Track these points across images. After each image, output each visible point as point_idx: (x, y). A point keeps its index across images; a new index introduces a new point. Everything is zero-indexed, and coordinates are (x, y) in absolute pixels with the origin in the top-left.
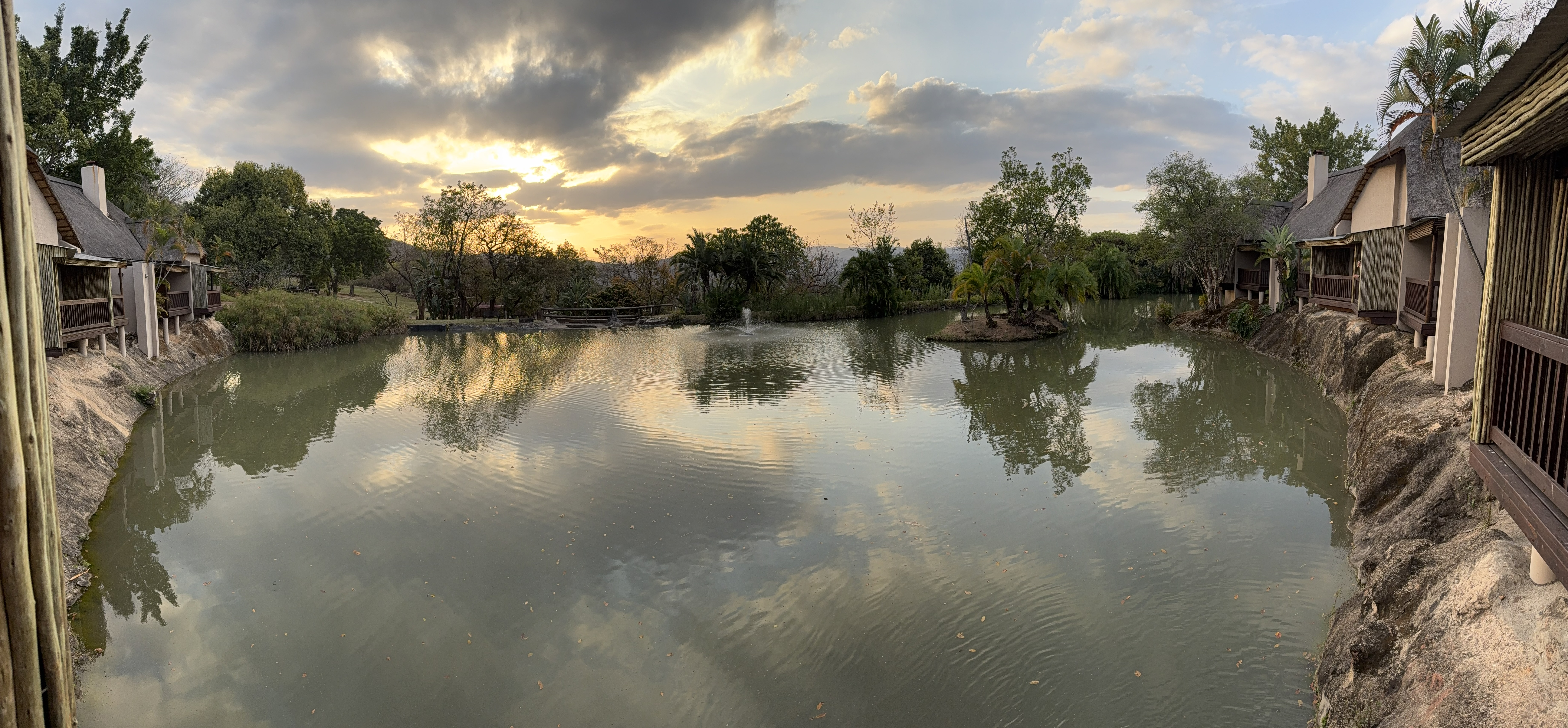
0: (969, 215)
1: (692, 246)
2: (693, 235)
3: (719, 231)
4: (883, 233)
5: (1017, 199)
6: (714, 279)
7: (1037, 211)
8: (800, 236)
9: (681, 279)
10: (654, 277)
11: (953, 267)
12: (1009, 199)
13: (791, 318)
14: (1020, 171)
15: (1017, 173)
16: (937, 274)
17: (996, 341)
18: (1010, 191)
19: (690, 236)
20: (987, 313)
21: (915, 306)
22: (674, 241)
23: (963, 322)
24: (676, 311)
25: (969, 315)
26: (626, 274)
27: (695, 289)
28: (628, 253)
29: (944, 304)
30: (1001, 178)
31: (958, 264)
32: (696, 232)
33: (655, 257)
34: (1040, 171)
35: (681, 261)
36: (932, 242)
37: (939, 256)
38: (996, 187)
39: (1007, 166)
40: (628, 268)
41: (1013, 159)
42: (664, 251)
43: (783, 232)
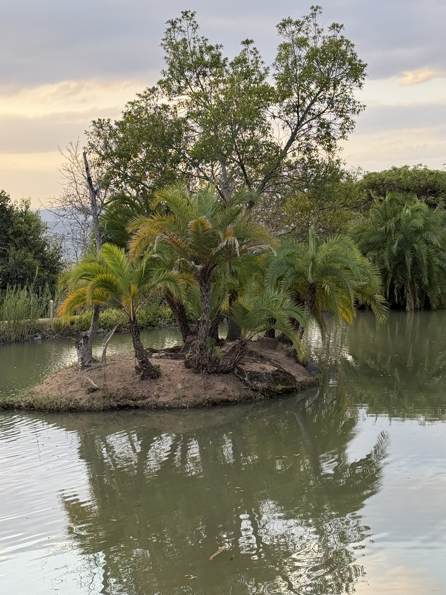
7: (245, 136)
11: (58, 251)
17: (159, 408)
20: (138, 348)
23: (83, 366)
31: (66, 244)
36: (7, 198)
37: (24, 227)
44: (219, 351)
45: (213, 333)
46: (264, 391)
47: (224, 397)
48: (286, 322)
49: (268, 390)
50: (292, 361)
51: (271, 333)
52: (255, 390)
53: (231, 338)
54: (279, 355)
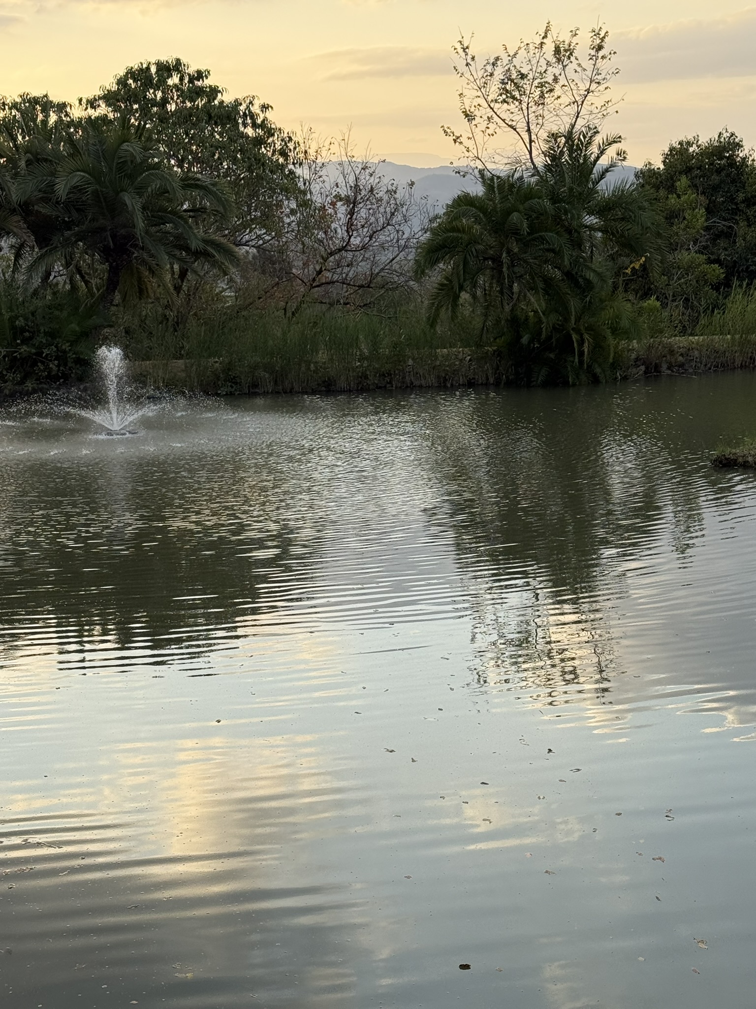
4: (569, 121)
8: (287, 129)
13: (255, 386)
21: (672, 352)
36: (738, 145)
43: (228, 115)
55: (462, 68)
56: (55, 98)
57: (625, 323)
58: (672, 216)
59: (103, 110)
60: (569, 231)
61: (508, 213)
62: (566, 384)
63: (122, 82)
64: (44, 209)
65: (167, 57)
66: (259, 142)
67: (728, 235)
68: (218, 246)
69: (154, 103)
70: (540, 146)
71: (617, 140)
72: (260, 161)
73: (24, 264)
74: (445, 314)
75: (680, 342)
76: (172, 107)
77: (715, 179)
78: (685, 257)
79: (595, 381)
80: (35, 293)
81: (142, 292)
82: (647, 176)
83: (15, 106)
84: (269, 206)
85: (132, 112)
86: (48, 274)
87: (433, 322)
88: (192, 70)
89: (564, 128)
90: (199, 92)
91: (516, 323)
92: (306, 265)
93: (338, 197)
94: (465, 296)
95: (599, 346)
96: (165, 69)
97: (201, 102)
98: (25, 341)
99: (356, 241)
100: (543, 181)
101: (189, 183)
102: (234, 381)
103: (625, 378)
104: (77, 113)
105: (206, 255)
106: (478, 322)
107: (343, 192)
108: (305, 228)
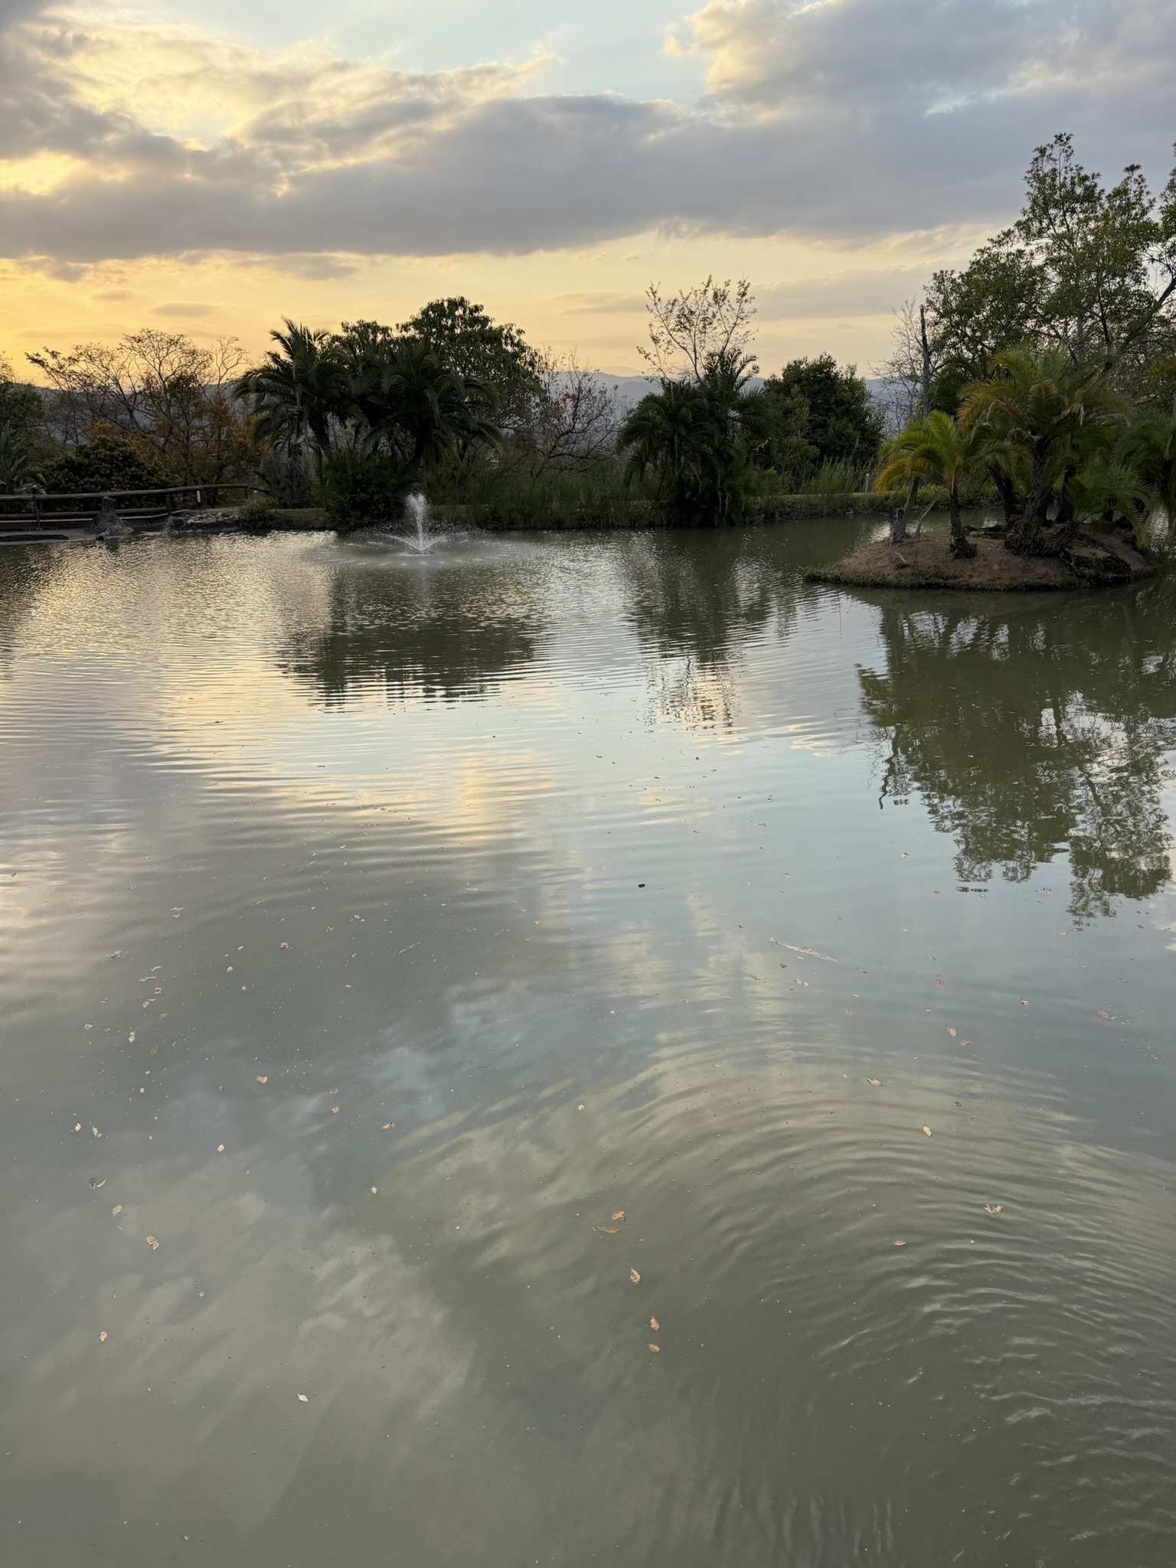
0: (930, 303)
1: (284, 356)
2: (286, 333)
3: (346, 329)
4: (721, 345)
5: (1061, 259)
6: (340, 432)
7: (1113, 285)
8: (534, 347)
9: (262, 429)
10: (196, 423)
11: (880, 421)
12: (1039, 260)
13: (512, 523)
14: (1079, 190)
15: (1070, 196)
16: (840, 435)
17: (970, 589)
18: (1045, 241)
19: (278, 336)
20: (956, 526)
21: (782, 505)
22: (237, 344)
23: (895, 542)
24: (256, 500)
25: (912, 529)
26: (124, 417)
27: (295, 451)
28: (122, 367)
29: (850, 504)
30: (1024, 213)
31: (890, 415)
32: (291, 327)
33: (192, 378)
34: (1133, 187)
35: (260, 389)
36: (833, 364)
37: (847, 395)
38: (1008, 234)
39: (1042, 181)
40: (127, 403)
41: (1060, 165)
42: (214, 366)
43: (495, 337)
44: (1046, 532)
45: (1041, 512)
46: (1090, 578)
47: (1044, 581)
48: (1130, 504)
49: (1096, 578)
50: (1128, 548)
51: (1108, 516)
52: (1082, 577)
53: (1060, 519)
54: (1114, 541)
55: (652, 306)
56: (381, 323)
57: (753, 485)
58: (787, 412)
59: (412, 332)
60: (719, 421)
61: (679, 407)
62: (713, 526)
63: (425, 313)
64: (373, 400)
65: (455, 296)
66: (515, 355)
67: (823, 425)
68: (488, 428)
69: (446, 328)
70: (702, 362)
71: (753, 358)
72: (516, 369)
73: (361, 438)
74: (635, 477)
75: (789, 498)
76: (458, 331)
77: (817, 387)
78: (794, 440)
79: (732, 524)
80: (369, 457)
81: (438, 459)
82: (772, 384)
83: (354, 329)
84: (522, 401)
85: (432, 334)
86: (376, 445)
87: (627, 483)
88: (471, 305)
89: (718, 350)
90: (476, 321)
91: (682, 484)
92: (545, 442)
93: (567, 395)
94: (649, 465)
95: (735, 500)
96: (454, 304)
97: (477, 328)
98: (363, 490)
99: (578, 426)
100: (703, 385)
101: (469, 384)
102: (497, 520)
103: (751, 522)
104: (395, 334)
105: (480, 433)
106: (657, 483)
107: (571, 392)
108: (546, 416)
